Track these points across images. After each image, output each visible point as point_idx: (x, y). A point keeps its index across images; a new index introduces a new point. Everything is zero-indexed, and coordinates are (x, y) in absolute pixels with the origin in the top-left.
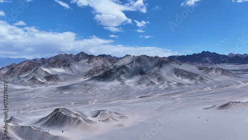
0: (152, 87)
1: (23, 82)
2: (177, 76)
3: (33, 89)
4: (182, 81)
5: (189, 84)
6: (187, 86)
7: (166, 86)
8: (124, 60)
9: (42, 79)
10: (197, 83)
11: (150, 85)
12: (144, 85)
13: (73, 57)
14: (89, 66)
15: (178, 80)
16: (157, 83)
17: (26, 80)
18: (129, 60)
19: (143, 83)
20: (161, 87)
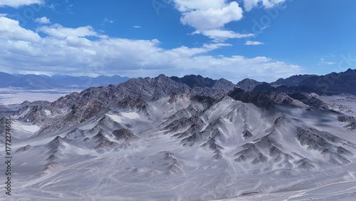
0: (262, 166)
1: (88, 141)
2: (302, 143)
3: (99, 156)
4: (309, 154)
5: (320, 163)
6: (317, 168)
7: (284, 166)
8: (221, 106)
9: (111, 136)
10: (333, 161)
11: (258, 161)
12: (249, 161)
13: (150, 81)
14: (172, 108)
15: (303, 152)
16: (270, 158)
17: (90, 136)
18: (227, 105)
19: (248, 157)
20: (275, 167)
